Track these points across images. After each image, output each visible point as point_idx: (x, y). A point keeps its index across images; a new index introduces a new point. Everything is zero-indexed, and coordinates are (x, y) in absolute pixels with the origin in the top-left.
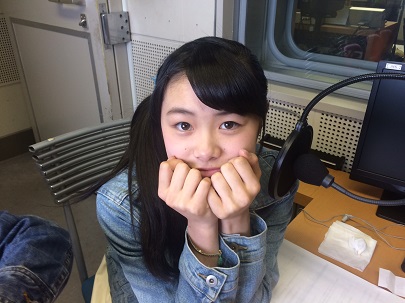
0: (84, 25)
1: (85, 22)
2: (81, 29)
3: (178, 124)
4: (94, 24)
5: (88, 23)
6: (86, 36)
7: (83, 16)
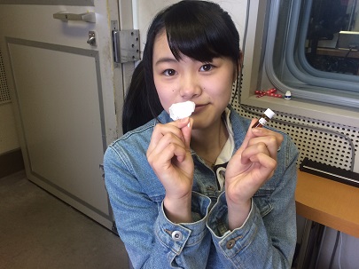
0: (93, 42)
1: (94, 40)
2: (88, 47)
3: (165, 71)
4: (104, 41)
5: (97, 41)
6: (94, 54)
7: (92, 34)
